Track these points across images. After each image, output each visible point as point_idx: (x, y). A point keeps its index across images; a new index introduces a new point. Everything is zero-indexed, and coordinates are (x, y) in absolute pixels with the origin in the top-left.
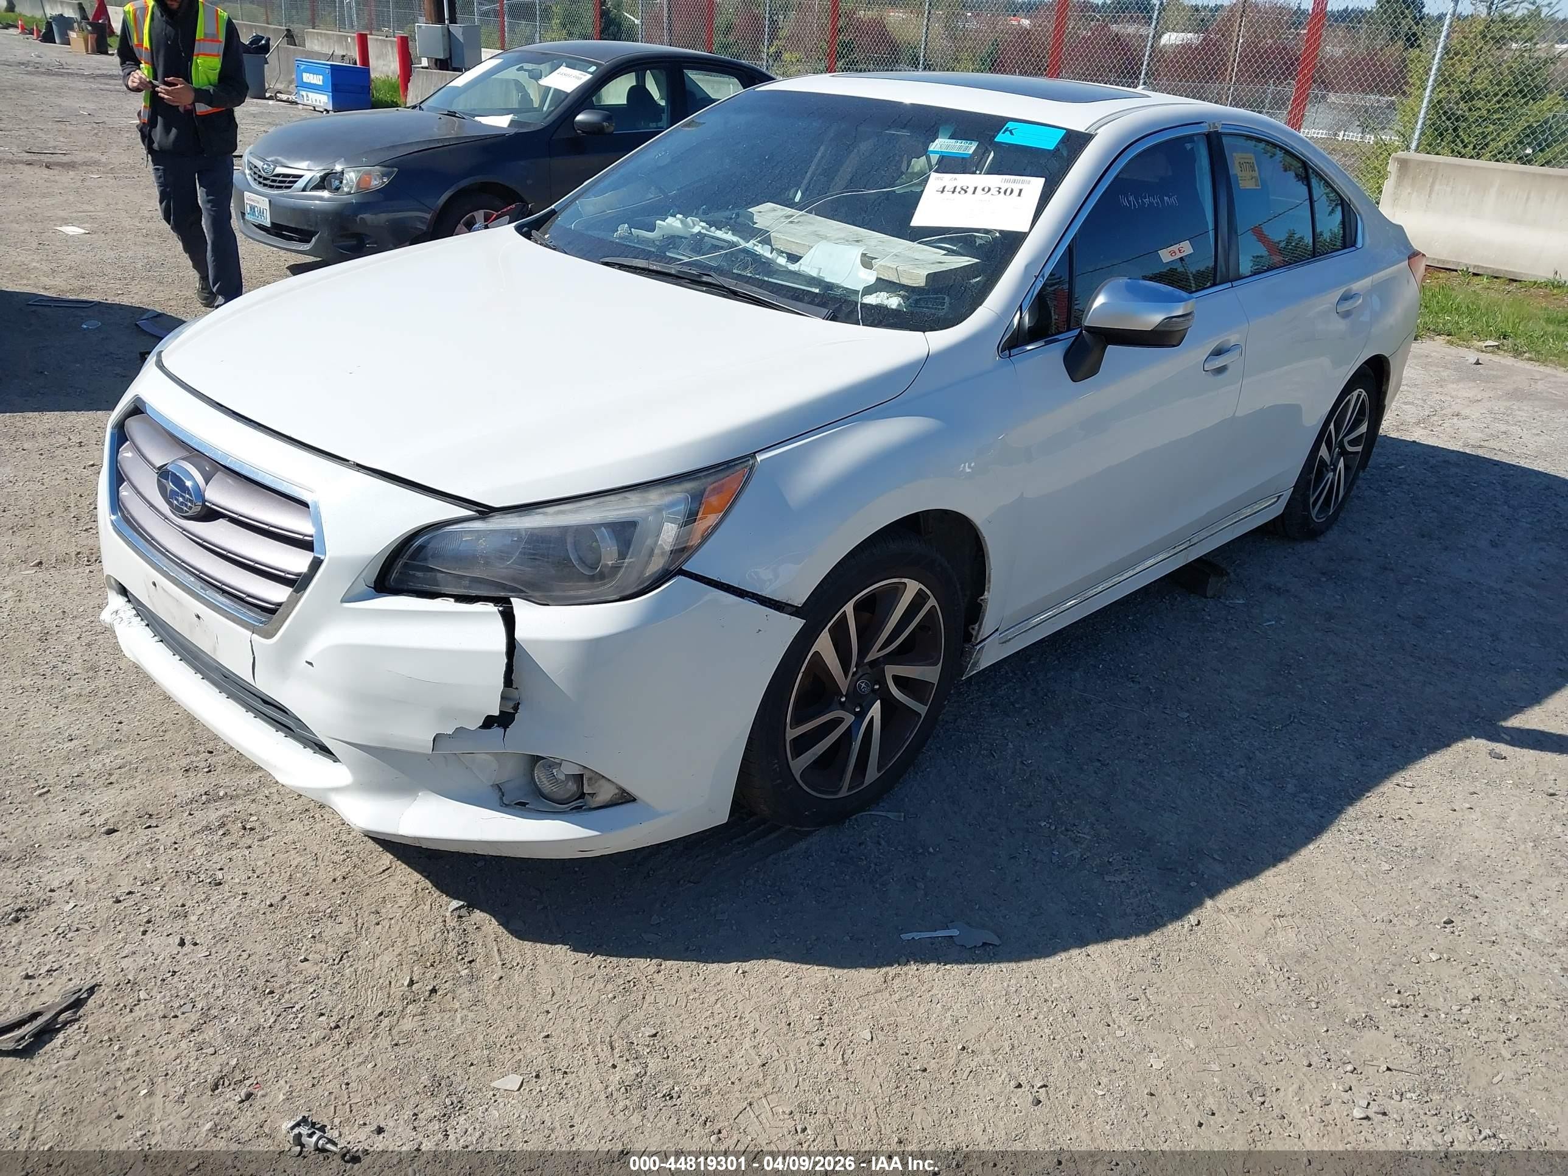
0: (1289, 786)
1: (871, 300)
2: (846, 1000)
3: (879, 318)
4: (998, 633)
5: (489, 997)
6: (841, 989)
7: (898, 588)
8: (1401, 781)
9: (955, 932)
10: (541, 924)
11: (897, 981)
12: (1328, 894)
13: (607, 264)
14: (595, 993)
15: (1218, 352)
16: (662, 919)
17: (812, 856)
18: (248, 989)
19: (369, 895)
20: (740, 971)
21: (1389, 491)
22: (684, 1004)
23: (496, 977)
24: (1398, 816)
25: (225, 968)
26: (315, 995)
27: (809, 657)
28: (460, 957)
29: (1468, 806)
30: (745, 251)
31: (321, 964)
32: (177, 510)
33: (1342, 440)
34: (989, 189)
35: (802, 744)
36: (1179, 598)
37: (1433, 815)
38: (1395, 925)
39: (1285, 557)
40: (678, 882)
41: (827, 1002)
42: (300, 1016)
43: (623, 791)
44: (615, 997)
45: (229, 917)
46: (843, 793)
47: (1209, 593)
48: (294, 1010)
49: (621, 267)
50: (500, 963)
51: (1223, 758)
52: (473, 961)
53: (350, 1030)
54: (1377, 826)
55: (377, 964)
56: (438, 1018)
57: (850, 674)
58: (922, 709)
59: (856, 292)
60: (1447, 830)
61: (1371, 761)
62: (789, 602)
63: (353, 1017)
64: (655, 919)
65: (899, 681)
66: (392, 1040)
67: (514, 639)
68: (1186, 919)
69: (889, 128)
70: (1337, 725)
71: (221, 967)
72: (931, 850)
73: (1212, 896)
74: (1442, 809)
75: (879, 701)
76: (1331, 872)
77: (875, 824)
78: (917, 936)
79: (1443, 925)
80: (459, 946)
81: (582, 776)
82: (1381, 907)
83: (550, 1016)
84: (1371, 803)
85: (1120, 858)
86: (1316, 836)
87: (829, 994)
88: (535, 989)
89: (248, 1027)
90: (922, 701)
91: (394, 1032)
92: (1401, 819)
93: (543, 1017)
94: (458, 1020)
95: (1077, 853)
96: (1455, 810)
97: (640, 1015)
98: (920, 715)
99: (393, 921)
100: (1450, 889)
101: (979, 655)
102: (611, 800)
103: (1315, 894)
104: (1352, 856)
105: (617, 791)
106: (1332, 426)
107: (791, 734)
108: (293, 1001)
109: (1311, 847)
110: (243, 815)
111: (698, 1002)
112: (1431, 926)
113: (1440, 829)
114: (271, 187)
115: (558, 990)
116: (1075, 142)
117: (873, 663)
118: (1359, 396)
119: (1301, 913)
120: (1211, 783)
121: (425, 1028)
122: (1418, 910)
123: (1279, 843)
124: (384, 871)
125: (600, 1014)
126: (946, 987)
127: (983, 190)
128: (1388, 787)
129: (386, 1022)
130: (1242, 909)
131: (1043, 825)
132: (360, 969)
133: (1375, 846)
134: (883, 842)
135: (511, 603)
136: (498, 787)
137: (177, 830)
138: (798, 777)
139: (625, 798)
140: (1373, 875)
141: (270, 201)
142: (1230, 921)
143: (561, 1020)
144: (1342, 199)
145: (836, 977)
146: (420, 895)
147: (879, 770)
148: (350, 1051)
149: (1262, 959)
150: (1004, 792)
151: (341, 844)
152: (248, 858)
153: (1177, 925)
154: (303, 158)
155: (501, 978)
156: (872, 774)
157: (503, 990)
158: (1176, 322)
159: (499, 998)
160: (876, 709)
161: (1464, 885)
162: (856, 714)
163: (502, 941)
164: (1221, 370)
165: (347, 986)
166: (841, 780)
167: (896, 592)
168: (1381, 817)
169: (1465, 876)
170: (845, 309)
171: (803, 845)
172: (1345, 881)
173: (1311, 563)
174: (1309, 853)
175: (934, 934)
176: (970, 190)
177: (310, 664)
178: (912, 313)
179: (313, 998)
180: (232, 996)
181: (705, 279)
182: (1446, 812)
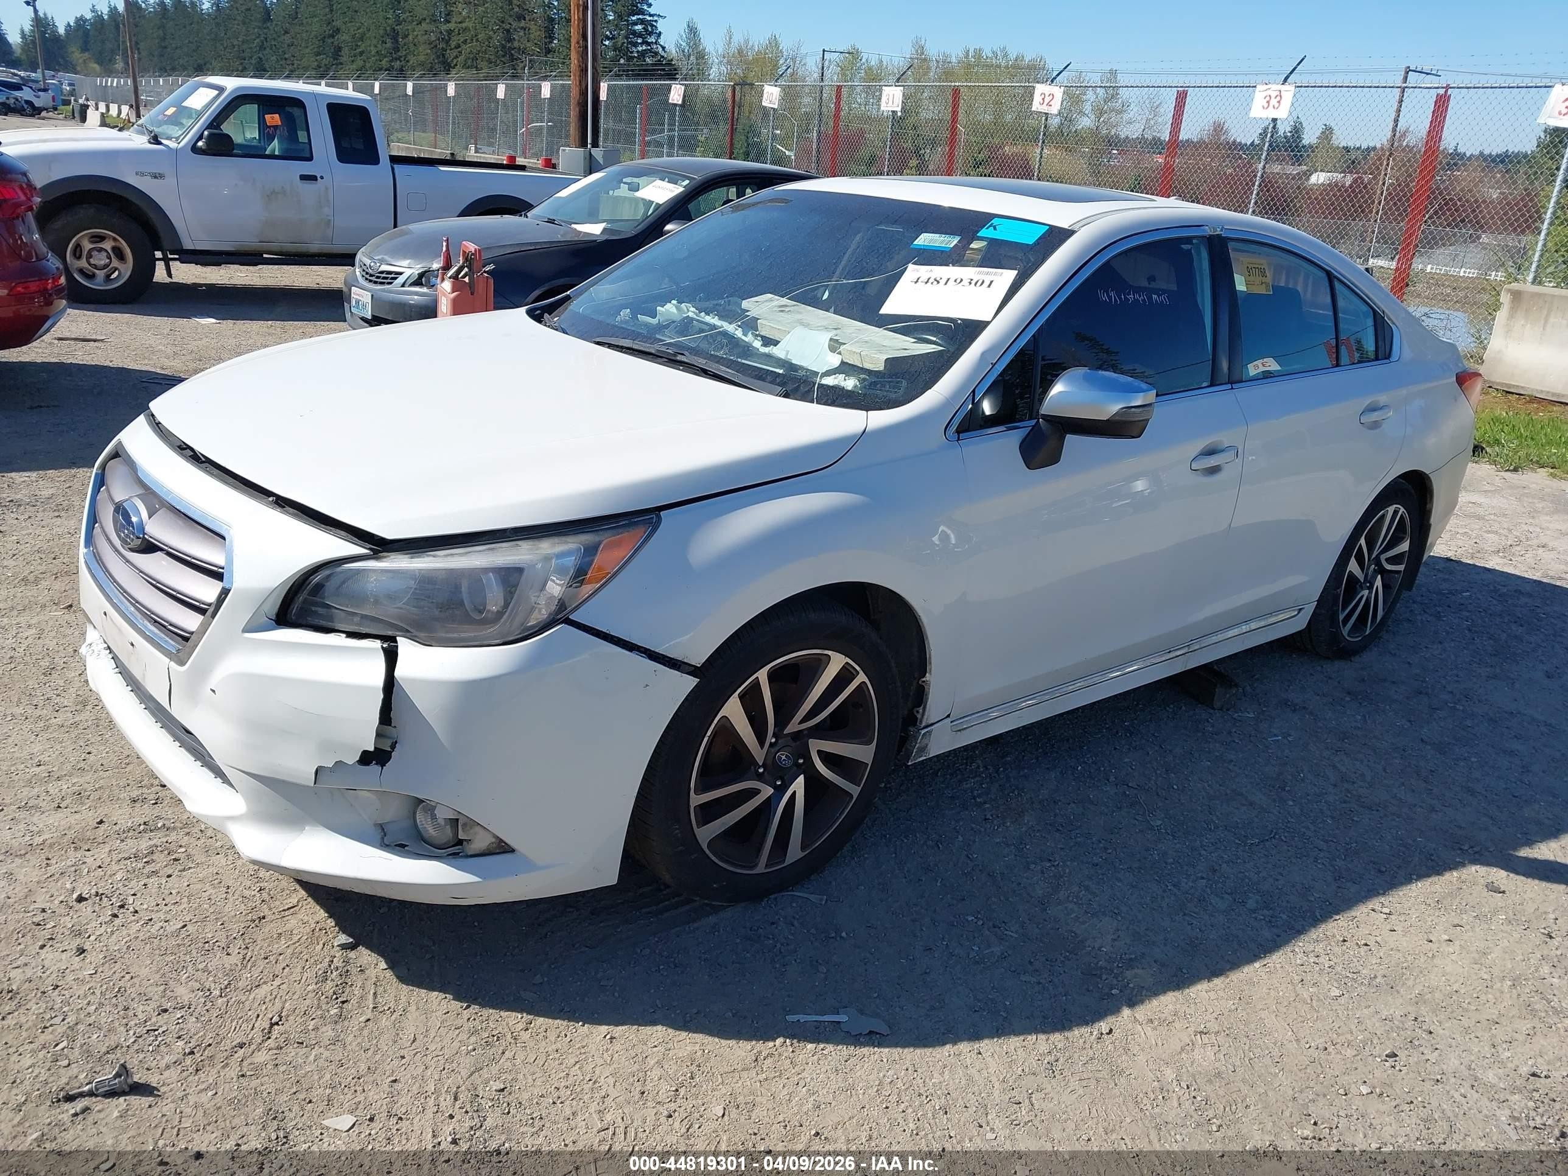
0: (1250, 901)
1: (829, 381)
2: (709, 1075)
3: (835, 397)
4: (949, 720)
5: (350, 1038)
6: (707, 1064)
7: (821, 660)
8: (1377, 907)
9: (843, 1018)
10: (424, 973)
11: (769, 1061)
12: (1264, 1014)
13: (598, 343)
14: (456, 1044)
15: (1210, 452)
16: (546, 979)
17: (719, 932)
18: (120, 1009)
19: (267, 930)
20: (608, 1037)
21: (1445, 616)
22: (542, 1063)
23: (363, 1019)
24: (1363, 942)
25: (105, 987)
26: (180, 1021)
27: (715, 721)
28: (335, 997)
29: (1447, 937)
30: (725, 334)
31: (196, 992)
32: (124, 542)
33: (1378, 556)
34: (962, 280)
35: (709, 812)
36: (1184, 708)
37: (1405, 944)
38: (1329, 1054)
39: (1311, 674)
40: (574, 946)
41: (689, 1075)
42: (160, 1039)
43: (501, 841)
44: (475, 1050)
45: (125, 940)
46: (761, 868)
47: (1217, 704)
48: (156, 1033)
49: (610, 346)
50: (371, 1006)
51: (1185, 868)
52: (346, 1001)
53: (203, 1058)
54: (1338, 950)
55: (252, 997)
56: (293, 1054)
57: (767, 745)
58: (855, 790)
59: (816, 373)
60: (1417, 961)
61: (1349, 884)
62: (685, 661)
63: (210, 1045)
64: (538, 979)
65: (825, 757)
66: (241, 1071)
67: (393, 676)
68: (1097, 1025)
69: (881, 223)
70: (1322, 844)
71: (101, 986)
72: (844, 934)
73: (1132, 1004)
74: (1416, 939)
75: (802, 777)
76: (1272, 993)
77: (794, 905)
78: (803, 1018)
79: (1384, 1058)
80: (337, 986)
81: (457, 820)
82: (1319, 1033)
83: (404, 1061)
84: (1337, 926)
85: (1044, 959)
86: (1265, 954)
87: (694, 1068)
88: (398, 1034)
89: (107, 1045)
90: (853, 780)
91: (245, 1063)
92: (1366, 945)
93: (396, 1062)
94: (312, 1058)
95: (997, 950)
96: (1431, 941)
97: (495, 1069)
98: (851, 796)
99: (281, 957)
100: (1403, 1023)
101: (925, 741)
102: (488, 849)
103: (1248, 1014)
104: (1300, 978)
105: (494, 840)
106: (1362, 541)
107: (697, 800)
108: (158, 1025)
109: (1257, 965)
110: (173, 847)
111: (557, 1062)
112: (1370, 1058)
113: (1409, 959)
114: (376, 282)
115: (420, 1037)
116: (1055, 237)
117: (797, 736)
118: (1396, 512)
119: (1227, 1032)
120: (1164, 891)
121: (277, 1062)
122: (1360, 1040)
123: (1223, 957)
124: (289, 909)
125: (455, 1065)
126: (818, 1072)
127: (955, 281)
128: (1361, 911)
129: (241, 1052)
130: (1162, 1022)
131: (970, 919)
132: (233, 999)
133: (1330, 970)
134: (796, 923)
135: (396, 642)
136: (382, 827)
137: (106, 855)
138: (705, 847)
139: (502, 848)
140: (1319, 1000)
141: (372, 296)
142: (1146, 1034)
143: (414, 1066)
144: (1375, 312)
145: (706, 1051)
146: (317, 934)
147: (803, 848)
148: (196, 1077)
149: (1170, 1074)
150: (939, 884)
151: (256, 880)
152: (163, 886)
153: (1085, 1030)
154: (405, 258)
155: (369, 1020)
156: (795, 852)
157: (366, 1032)
158: (1134, 413)
159: (359, 1040)
160: (799, 785)
161: (1420, 1019)
162: (775, 787)
163: (381, 986)
164: (1214, 470)
165: (215, 1015)
166: (757, 857)
167: (818, 665)
168: (1344, 941)
169: (1424, 1010)
170: (803, 389)
171: (712, 919)
172: (1286, 1004)
173: (1339, 682)
174: (1253, 970)
175: (821, 1018)
176: (943, 282)
177: (213, 691)
178: (865, 395)
179: (178, 1023)
180: (103, 1014)
181: (679, 358)
182: (1421, 942)
